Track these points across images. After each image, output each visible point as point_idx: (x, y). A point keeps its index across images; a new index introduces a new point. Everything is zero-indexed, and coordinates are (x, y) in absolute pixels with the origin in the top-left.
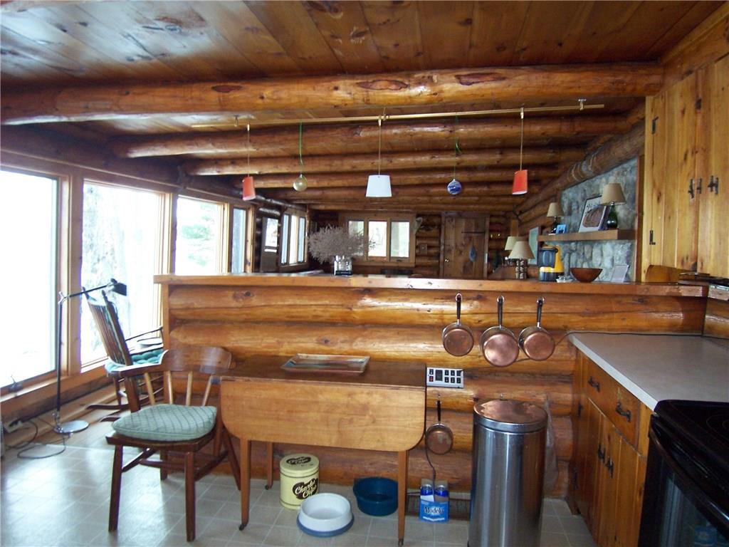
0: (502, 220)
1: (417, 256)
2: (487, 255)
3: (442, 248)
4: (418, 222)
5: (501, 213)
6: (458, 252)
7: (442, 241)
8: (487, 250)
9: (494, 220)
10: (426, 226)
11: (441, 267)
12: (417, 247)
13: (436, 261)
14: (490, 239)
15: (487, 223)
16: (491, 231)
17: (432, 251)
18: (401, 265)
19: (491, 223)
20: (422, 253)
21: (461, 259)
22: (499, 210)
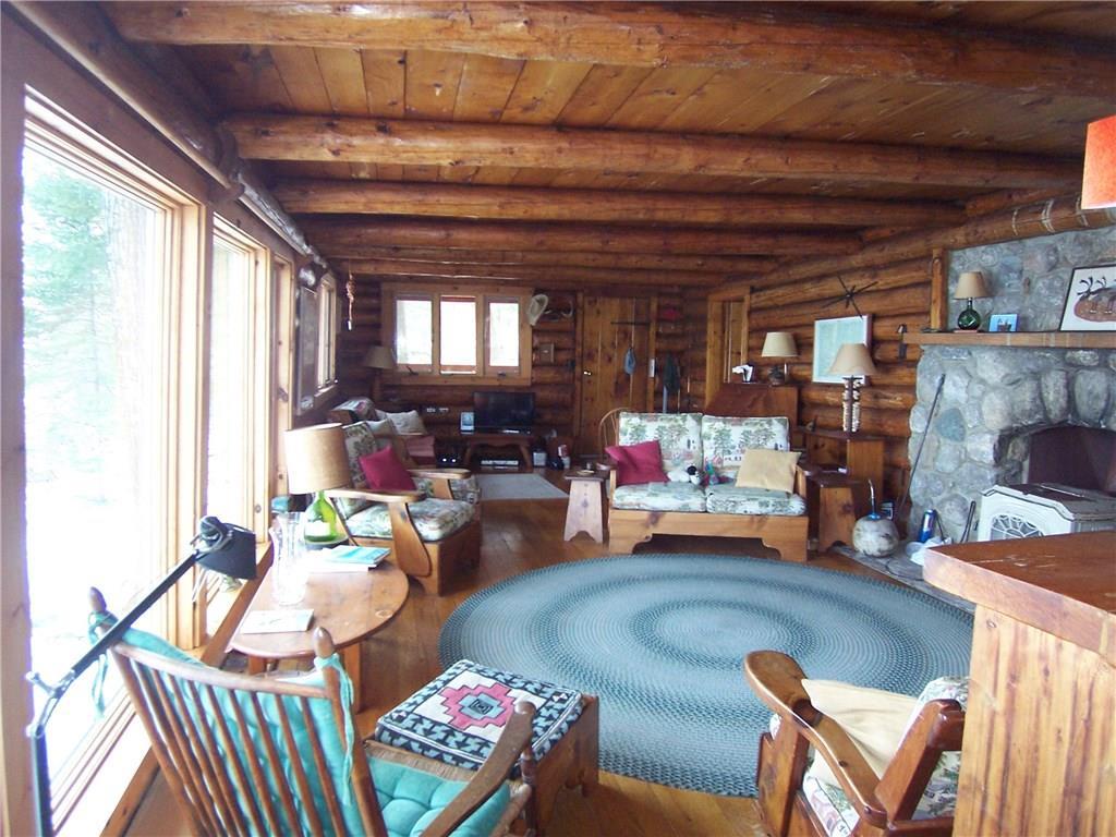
0: (676, 302)
1: (534, 365)
2: (653, 361)
3: (579, 349)
4: (541, 302)
5: (676, 290)
6: (607, 358)
7: (579, 338)
8: (653, 354)
9: (666, 301)
10: (554, 311)
11: (578, 384)
12: (535, 349)
13: (567, 376)
14: (658, 335)
15: (654, 307)
16: (659, 320)
17: (563, 356)
18: (505, 382)
19: (659, 307)
20: (544, 359)
21: (612, 370)
22: (672, 286)
